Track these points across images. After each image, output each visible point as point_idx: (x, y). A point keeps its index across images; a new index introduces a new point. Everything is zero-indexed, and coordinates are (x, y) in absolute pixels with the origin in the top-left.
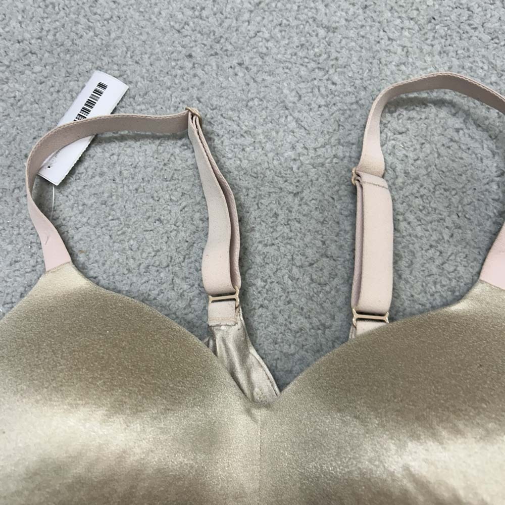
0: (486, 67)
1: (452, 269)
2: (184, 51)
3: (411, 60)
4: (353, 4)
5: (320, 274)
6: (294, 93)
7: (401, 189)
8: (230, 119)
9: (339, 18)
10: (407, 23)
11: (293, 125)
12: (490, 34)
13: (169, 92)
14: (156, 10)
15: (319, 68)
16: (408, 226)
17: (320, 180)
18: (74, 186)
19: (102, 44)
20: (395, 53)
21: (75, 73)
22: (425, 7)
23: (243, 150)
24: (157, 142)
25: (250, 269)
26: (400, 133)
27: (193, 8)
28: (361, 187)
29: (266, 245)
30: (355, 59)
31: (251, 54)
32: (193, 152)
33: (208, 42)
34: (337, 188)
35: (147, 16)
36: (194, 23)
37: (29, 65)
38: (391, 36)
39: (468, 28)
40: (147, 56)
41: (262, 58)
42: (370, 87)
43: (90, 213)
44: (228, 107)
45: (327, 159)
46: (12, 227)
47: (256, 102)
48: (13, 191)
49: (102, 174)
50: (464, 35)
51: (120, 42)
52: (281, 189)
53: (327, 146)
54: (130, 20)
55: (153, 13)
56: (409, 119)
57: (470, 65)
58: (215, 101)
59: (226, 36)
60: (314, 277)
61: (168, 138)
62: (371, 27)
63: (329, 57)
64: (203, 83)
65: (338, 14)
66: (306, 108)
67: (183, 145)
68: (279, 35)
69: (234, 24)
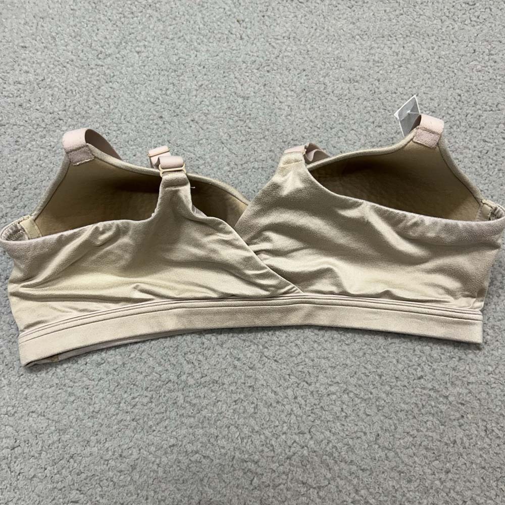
0: (336, 115)
2: (157, 114)
3: (293, 113)
4: (258, 84)
6: (226, 135)
8: (189, 151)
9: (250, 92)
10: (290, 93)
11: (227, 152)
12: (337, 97)
13: (149, 138)
14: (138, 91)
15: (240, 120)
19: (105, 112)
20: (284, 110)
22: (299, 84)
23: (198, 168)
27: (161, 89)
30: (261, 114)
31: (199, 114)
33: (172, 108)
34: (256, 185)
35: (132, 95)
36: (162, 98)
38: (281, 101)
39: (324, 94)
40: (134, 118)
41: (206, 116)
44: (187, 145)
45: (249, 170)
47: (204, 140)
50: (323, 98)
51: (116, 111)
53: (249, 163)
54: (122, 98)
55: (136, 93)
58: (179, 142)
59: (183, 104)
62: (269, 95)
63: (246, 113)
64: (170, 132)
65: (249, 89)
66: (234, 142)
68: (215, 103)
69: (187, 97)
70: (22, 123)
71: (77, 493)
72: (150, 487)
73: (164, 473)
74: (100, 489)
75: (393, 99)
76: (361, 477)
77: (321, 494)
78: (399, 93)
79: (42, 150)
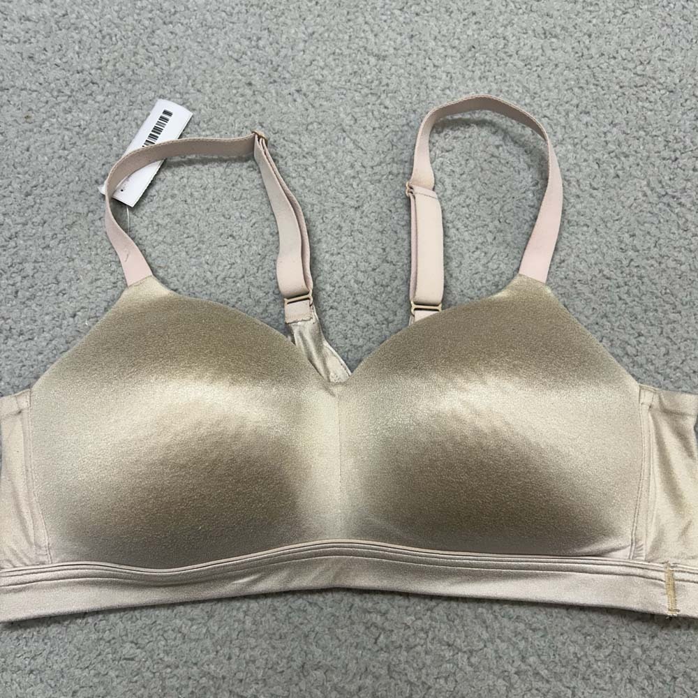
0: (520, 91)
1: (496, 266)
2: (244, 79)
3: (454, 85)
4: (401, 34)
5: (382, 277)
6: (350, 117)
7: (450, 200)
8: (292, 141)
9: (388, 47)
10: (450, 52)
11: (351, 146)
12: (523, 60)
13: (232, 118)
14: (214, 40)
15: (371, 93)
16: (456, 232)
17: (378, 195)
18: (147, 209)
19: (163, 74)
20: (440, 79)
21: (139, 102)
22: (466, 36)
23: (306, 170)
24: (225, 165)
25: (318, 276)
26: (447, 151)
27: (250, 38)
28: (414, 198)
29: (332, 254)
30: (404, 85)
31: (308, 82)
32: (260, 172)
33: (267, 70)
34: (393, 201)
35: (205, 46)
36: (251, 52)
37: (91, 95)
38: (436, 64)
39: (503, 55)
40: (207, 85)
41: (319, 85)
42: (419, 110)
43: (165, 232)
44: (289, 130)
45: (383, 176)
46: (90, 248)
47: (315, 124)
48: (87, 215)
49: (173, 197)
50: (501, 62)
51: (180, 71)
52: (343, 204)
53: (383, 165)
54: (189, 51)
55: (211, 43)
56: (455, 138)
57: (507, 89)
58: (276, 126)
59: (283, 65)
60: (377, 280)
61: (235, 161)
62: (418, 55)
63: (380, 83)
64: (264, 109)
65: (387, 43)
66: (362, 130)
67: (249, 167)
68: (333, 63)
69: (290, 53)
70: (34, 88)
71: (132, 647)
72: (233, 642)
73: (254, 624)
74: (163, 643)
75: (611, 68)
76: (530, 639)
77: (473, 660)
78: (620, 58)
79: (67, 133)
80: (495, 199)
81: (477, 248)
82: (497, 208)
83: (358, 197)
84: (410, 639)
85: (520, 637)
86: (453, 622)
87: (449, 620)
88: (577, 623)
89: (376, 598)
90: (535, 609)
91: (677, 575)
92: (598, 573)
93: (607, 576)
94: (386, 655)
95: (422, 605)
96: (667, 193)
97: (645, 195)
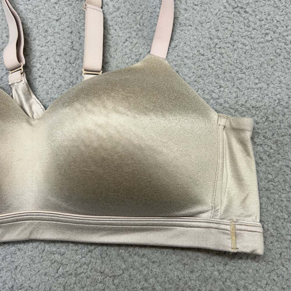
80: (138, 12)
81: (126, 40)
82: (138, 18)
83: (58, 14)
84: (78, 270)
85: (145, 267)
86: (104, 258)
87: (102, 257)
88: (179, 257)
89: (58, 245)
90: (154, 250)
91: (238, 227)
92: (191, 227)
93: (195, 229)
94: (63, 279)
95: (86, 249)
96: (238, 6)
97: (225, 8)
